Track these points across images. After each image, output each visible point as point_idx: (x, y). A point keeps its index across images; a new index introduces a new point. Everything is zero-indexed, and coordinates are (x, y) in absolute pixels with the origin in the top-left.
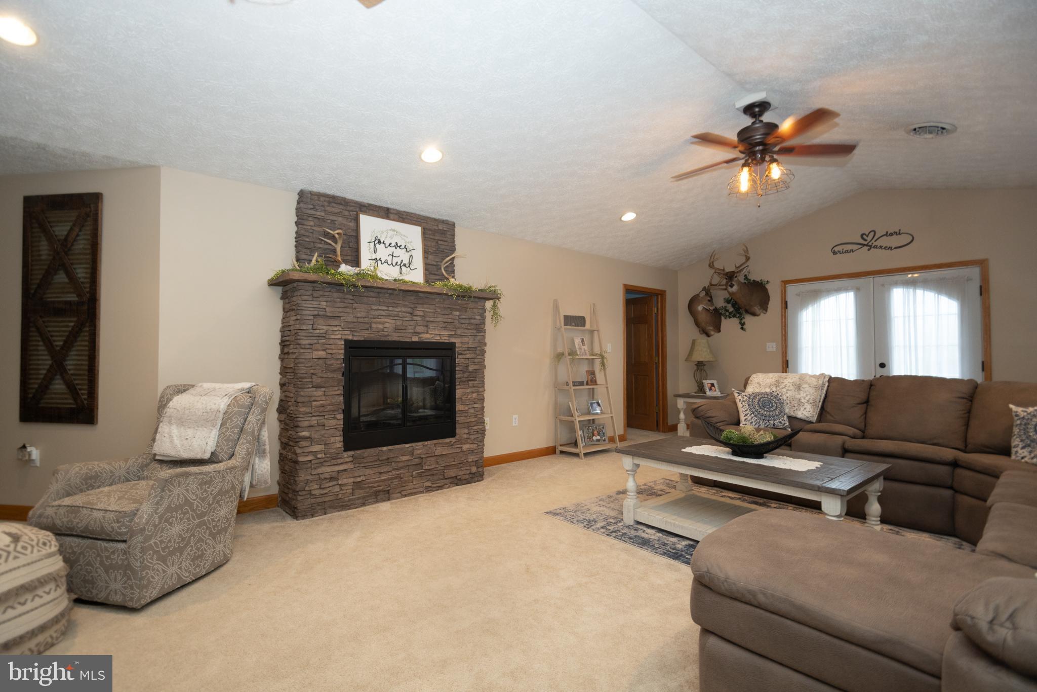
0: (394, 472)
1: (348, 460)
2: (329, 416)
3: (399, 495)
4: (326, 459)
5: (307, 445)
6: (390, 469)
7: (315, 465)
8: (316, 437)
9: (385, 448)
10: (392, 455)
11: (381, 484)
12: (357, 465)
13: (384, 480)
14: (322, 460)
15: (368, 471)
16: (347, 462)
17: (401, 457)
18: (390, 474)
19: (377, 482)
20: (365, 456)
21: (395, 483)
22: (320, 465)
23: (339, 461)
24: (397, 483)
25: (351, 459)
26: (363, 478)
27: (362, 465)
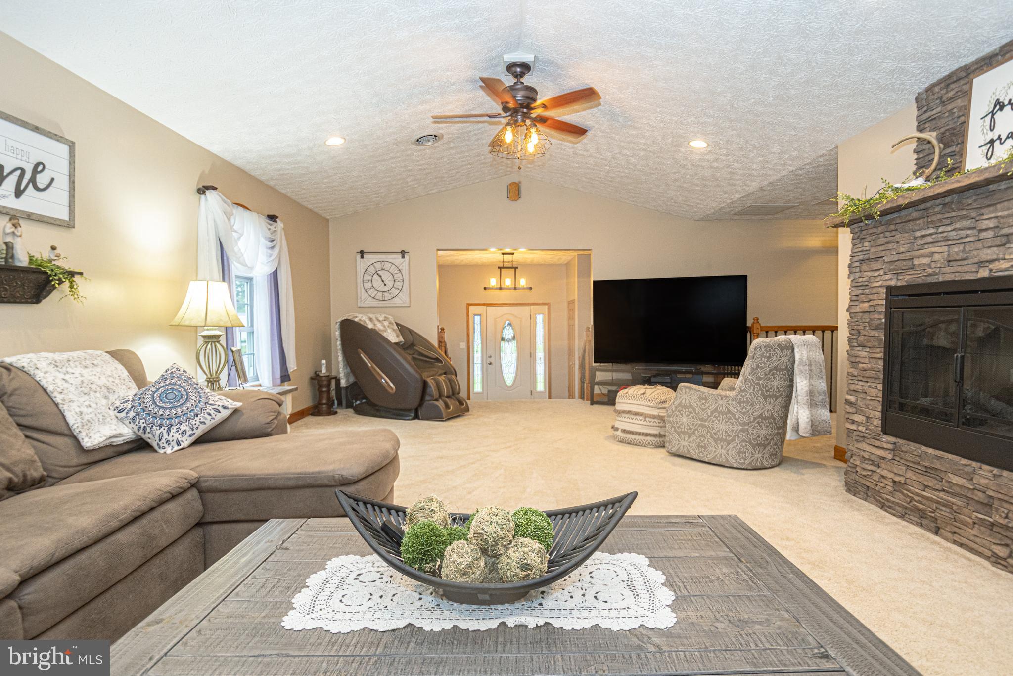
0: (941, 494)
1: (885, 447)
2: (872, 384)
3: (949, 535)
4: (867, 435)
5: (851, 411)
6: (937, 487)
7: (857, 438)
8: (861, 405)
9: (930, 451)
10: (938, 467)
11: (924, 501)
12: (897, 459)
13: (927, 499)
14: (862, 435)
15: (910, 474)
16: (883, 448)
17: (950, 475)
18: (936, 493)
19: (917, 495)
20: (903, 449)
21: (943, 513)
22: (862, 439)
23: (877, 443)
24: (947, 514)
25: (890, 446)
26: (902, 480)
27: (902, 461)
